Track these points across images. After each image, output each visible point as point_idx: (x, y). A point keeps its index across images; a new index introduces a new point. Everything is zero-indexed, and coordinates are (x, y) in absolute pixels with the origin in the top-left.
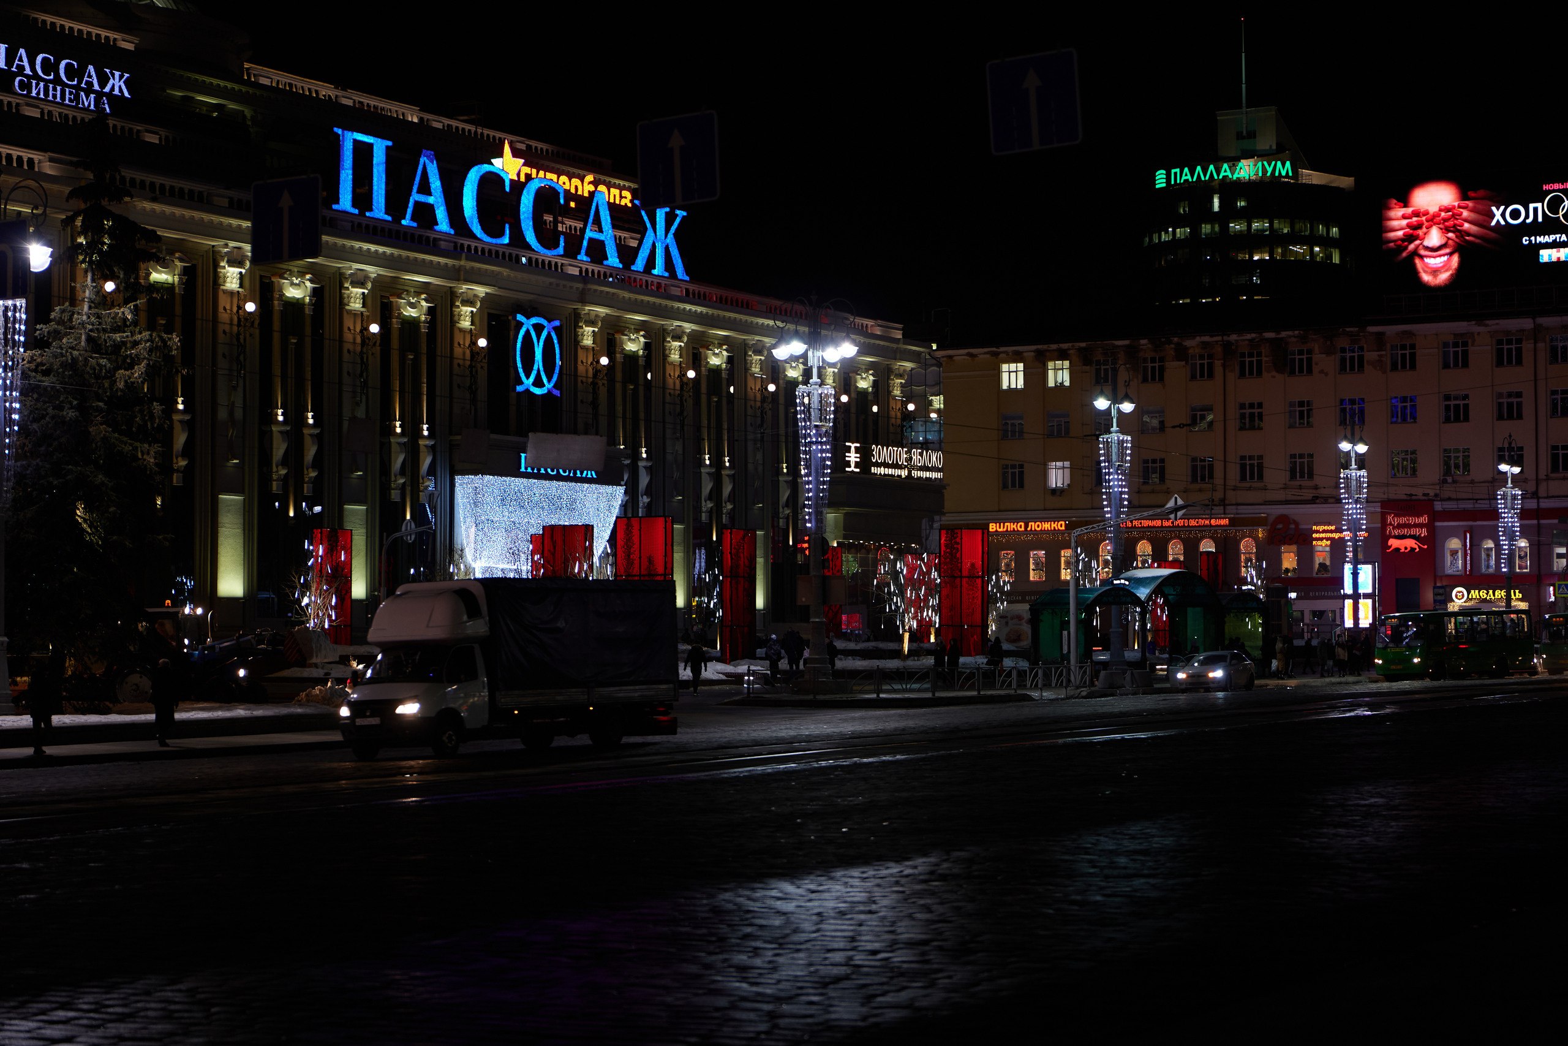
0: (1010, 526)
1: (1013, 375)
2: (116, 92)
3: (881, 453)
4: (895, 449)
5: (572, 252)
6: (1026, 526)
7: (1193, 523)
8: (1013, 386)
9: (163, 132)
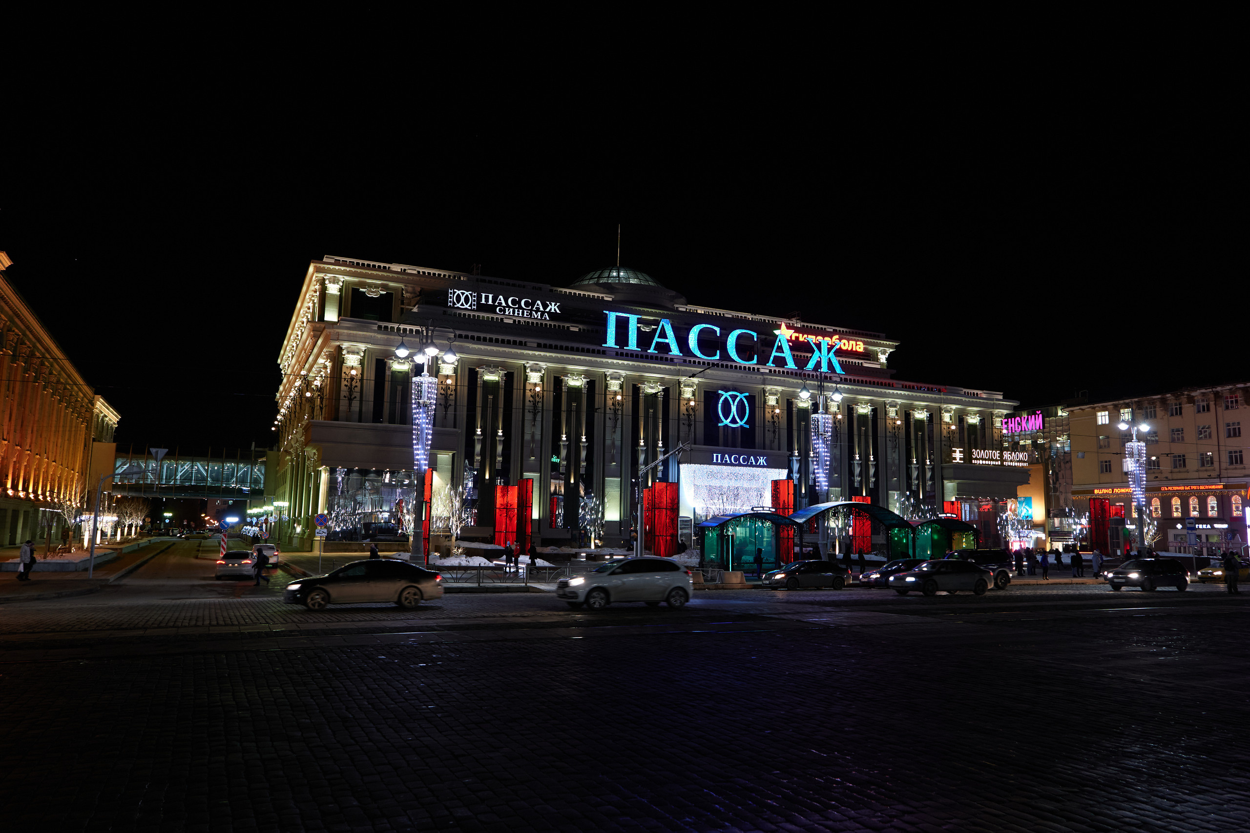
0: (1105, 491)
1: (1103, 417)
2: (553, 311)
3: (977, 453)
4: (991, 451)
6: (1113, 491)
7: (1202, 488)
8: (1104, 423)
9: (581, 327)
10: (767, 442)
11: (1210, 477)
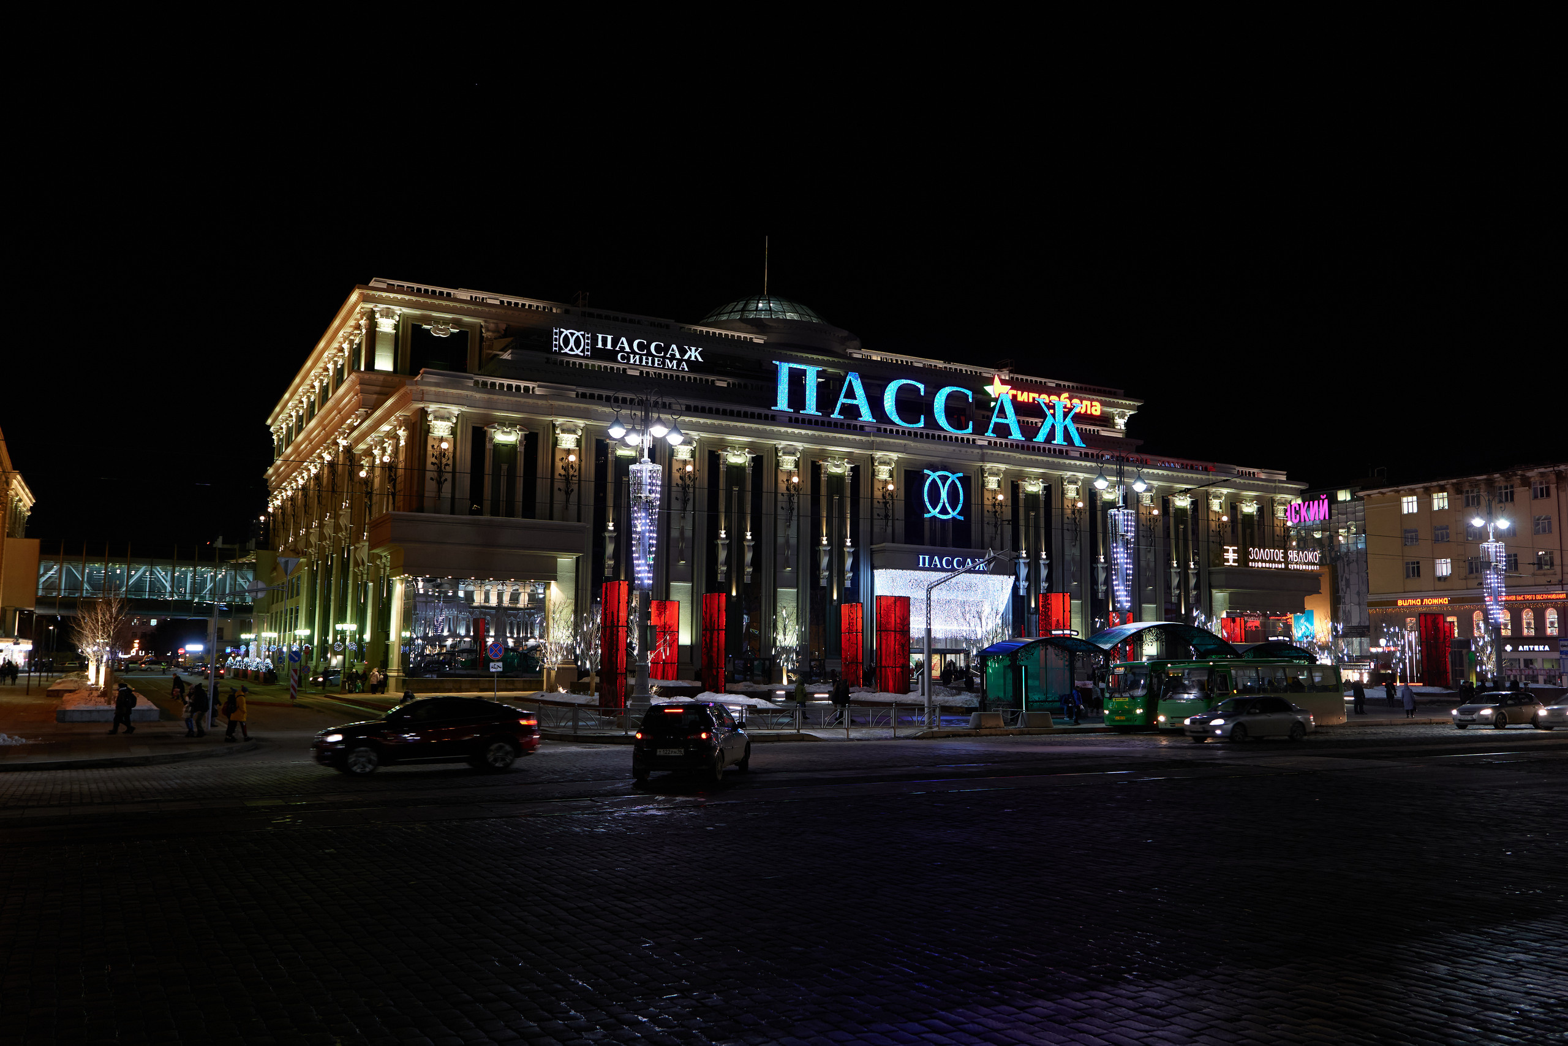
0: (1411, 602)
1: (1410, 504)
2: (693, 358)
3: (1256, 553)
4: (1272, 550)
5: (980, 430)
6: (1422, 602)
7: (1539, 597)
8: (1411, 511)
9: (731, 381)
10: (987, 539)
11: (1550, 583)
